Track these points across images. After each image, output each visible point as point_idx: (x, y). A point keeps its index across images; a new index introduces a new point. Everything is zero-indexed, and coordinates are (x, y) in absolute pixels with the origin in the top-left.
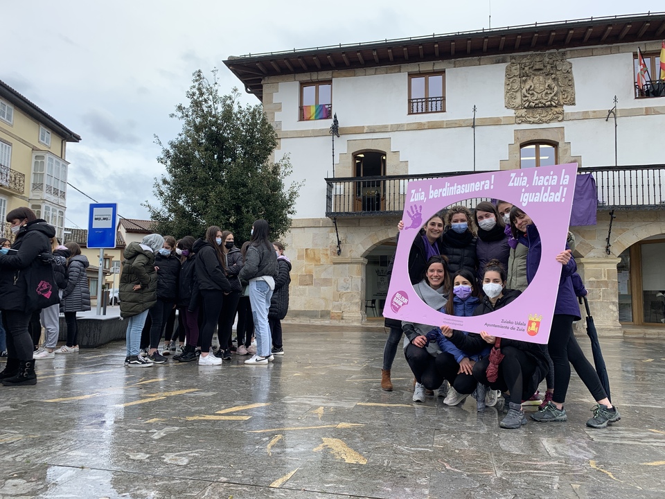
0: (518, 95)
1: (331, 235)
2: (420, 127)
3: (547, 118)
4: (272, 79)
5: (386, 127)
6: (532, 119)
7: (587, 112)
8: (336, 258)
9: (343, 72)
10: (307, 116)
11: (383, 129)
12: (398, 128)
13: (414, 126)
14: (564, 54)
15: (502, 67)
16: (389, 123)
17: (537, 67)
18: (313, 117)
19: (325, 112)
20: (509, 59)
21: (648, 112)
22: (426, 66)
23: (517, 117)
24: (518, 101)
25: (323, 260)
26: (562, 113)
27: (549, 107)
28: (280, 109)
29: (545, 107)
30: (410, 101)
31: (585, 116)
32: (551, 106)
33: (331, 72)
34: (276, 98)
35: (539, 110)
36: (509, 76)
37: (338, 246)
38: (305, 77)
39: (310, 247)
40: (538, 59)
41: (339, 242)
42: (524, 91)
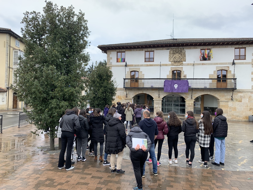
0: (172, 58)
1: (125, 92)
2: (147, 65)
3: (179, 65)
4: (110, 51)
5: (139, 65)
6: (175, 65)
7: (188, 64)
8: (126, 98)
9: (128, 50)
10: (118, 61)
11: (138, 66)
12: (142, 65)
13: (146, 65)
14: (184, 48)
15: (169, 51)
16: (140, 64)
17: (177, 51)
18: (120, 62)
19: (124, 60)
20: (170, 49)
21: (203, 64)
22: (149, 49)
23: (171, 64)
24: (172, 60)
25: (122, 99)
26: (182, 64)
27: (179, 62)
28: (112, 59)
29: (178, 62)
30: (145, 58)
31: (188, 65)
32: (180, 61)
33: (125, 50)
34: (111, 56)
35: (177, 63)
36: (170, 53)
37: (126, 95)
38: (118, 51)
39: (119, 95)
40: (177, 49)
41: (127, 94)
42: (173, 57)
